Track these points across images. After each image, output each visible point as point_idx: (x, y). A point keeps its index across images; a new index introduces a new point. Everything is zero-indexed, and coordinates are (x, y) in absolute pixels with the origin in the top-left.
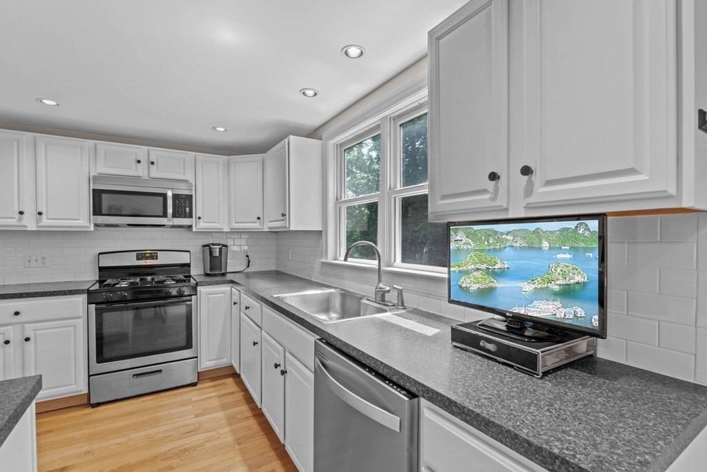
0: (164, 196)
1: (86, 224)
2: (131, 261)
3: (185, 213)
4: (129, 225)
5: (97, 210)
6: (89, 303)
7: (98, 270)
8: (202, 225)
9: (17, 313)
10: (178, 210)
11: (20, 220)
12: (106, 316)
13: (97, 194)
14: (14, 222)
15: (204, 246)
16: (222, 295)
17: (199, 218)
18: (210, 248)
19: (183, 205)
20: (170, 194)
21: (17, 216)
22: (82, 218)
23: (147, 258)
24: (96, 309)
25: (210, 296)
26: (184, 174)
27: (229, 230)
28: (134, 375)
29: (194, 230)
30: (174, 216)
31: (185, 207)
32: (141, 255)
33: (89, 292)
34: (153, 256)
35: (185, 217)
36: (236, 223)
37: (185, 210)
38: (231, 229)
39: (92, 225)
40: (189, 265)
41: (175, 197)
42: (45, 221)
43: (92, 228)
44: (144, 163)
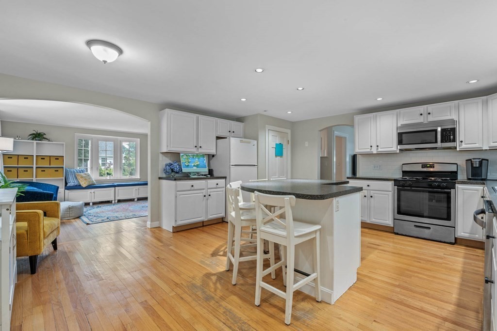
0: (436, 131)
1: (396, 150)
2: (419, 168)
3: (450, 139)
4: (416, 149)
5: (400, 142)
6: (395, 185)
7: (402, 173)
8: (464, 146)
9: (368, 186)
10: (445, 139)
11: (371, 149)
12: (402, 193)
13: (400, 135)
14: (369, 150)
15: (467, 160)
16: (476, 191)
17: (462, 142)
18: (472, 161)
19: (449, 134)
20: (439, 129)
21: (370, 148)
22: (394, 147)
23: (428, 167)
24: (397, 189)
25: (465, 191)
26: (450, 115)
27: (488, 149)
28: (415, 226)
29: (458, 149)
30: (442, 142)
31: (450, 135)
32: (424, 165)
33: (395, 180)
34: (432, 166)
35: (450, 142)
36: (493, 142)
37: (450, 137)
38: (489, 147)
39: (398, 150)
40: (456, 172)
41: (443, 130)
42: (380, 150)
43: (398, 152)
44: (425, 115)
